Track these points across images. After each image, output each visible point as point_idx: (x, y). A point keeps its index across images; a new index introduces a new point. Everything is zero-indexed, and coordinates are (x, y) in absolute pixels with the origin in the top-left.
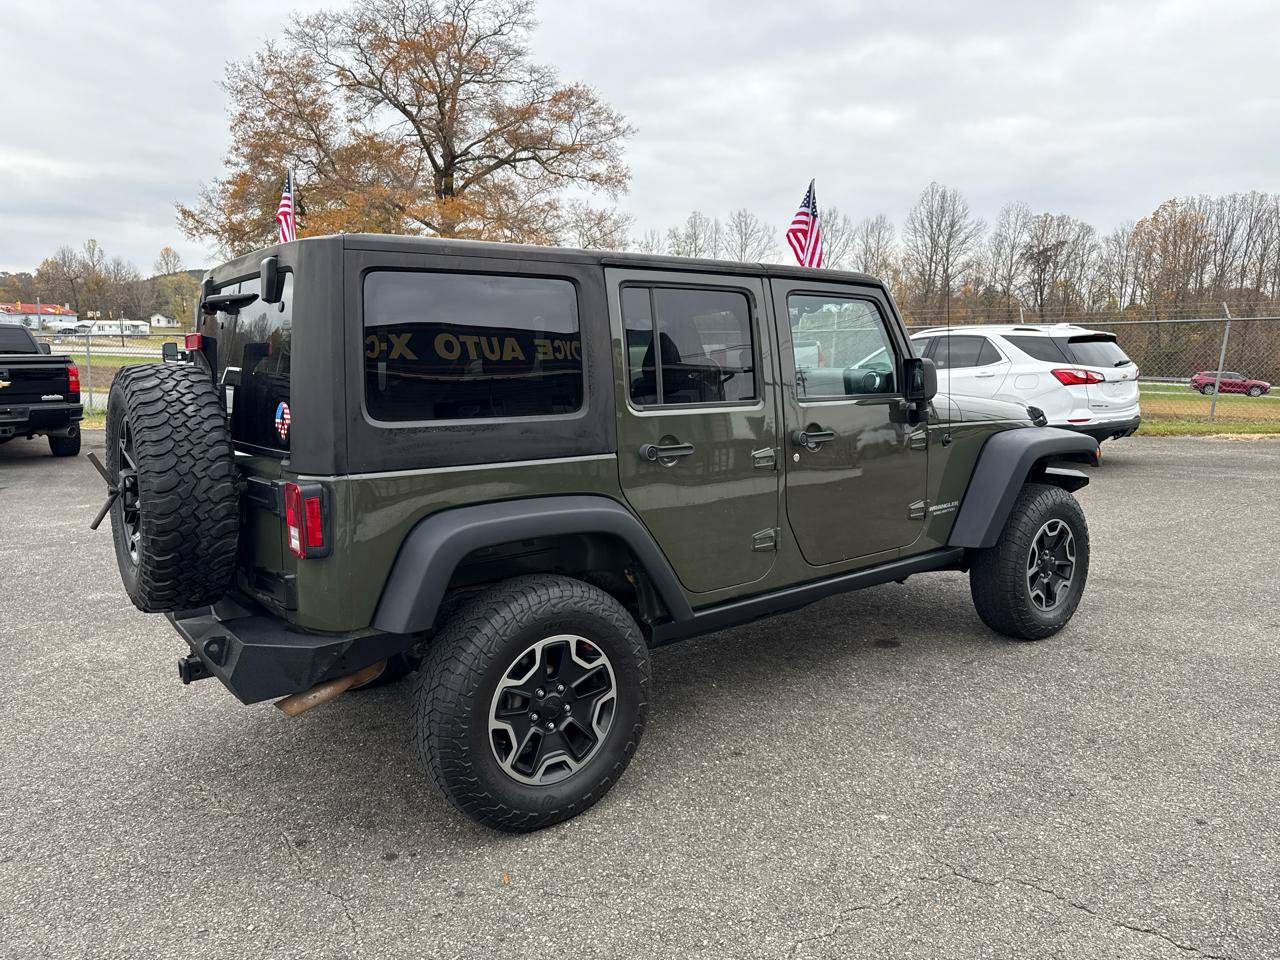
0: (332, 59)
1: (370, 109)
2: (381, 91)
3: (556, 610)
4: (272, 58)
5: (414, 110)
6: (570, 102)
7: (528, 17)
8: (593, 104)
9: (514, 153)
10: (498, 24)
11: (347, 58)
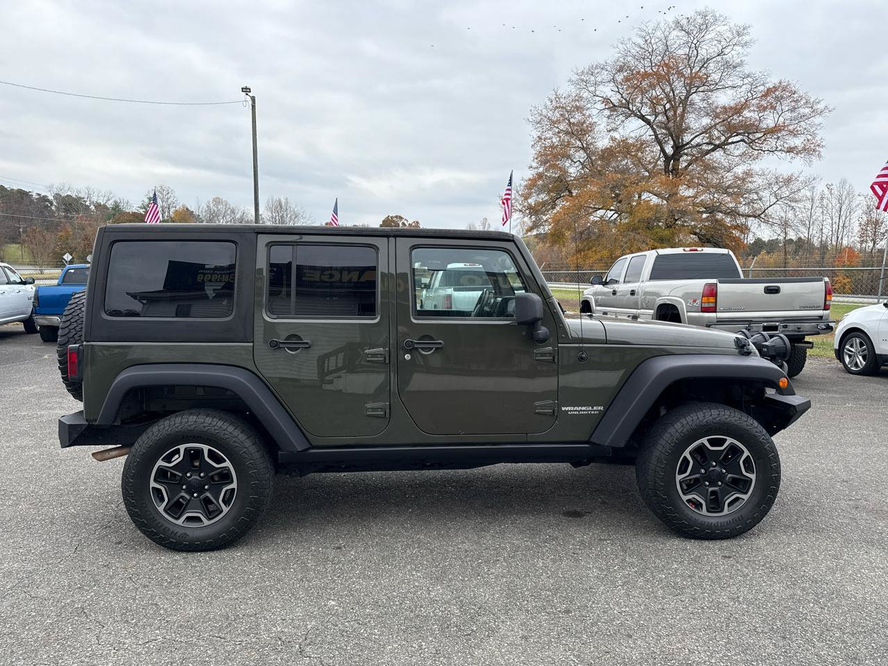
0: (597, 93)
1: (623, 121)
2: (629, 109)
3: (189, 428)
4: (557, 99)
5: (651, 118)
6: (774, 95)
7: (746, 38)
8: (794, 94)
9: (727, 139)
10: (720, 48)
11: (608, 91)
